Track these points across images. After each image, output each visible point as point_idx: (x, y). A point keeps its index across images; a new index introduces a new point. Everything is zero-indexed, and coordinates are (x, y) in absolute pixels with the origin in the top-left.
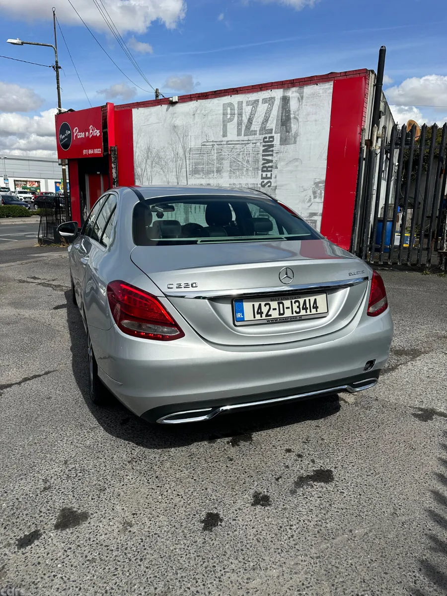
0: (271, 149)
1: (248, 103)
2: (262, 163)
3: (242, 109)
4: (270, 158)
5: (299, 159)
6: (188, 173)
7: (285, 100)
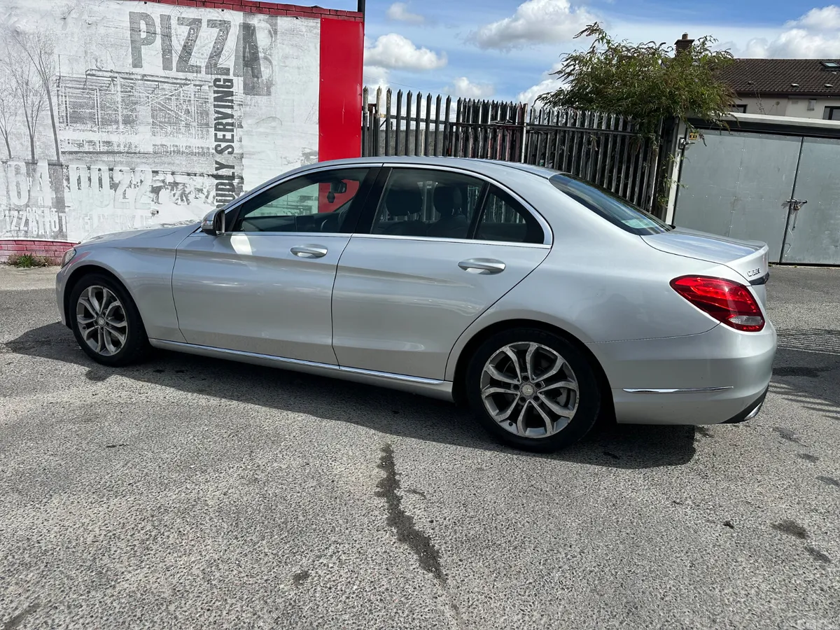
0: (230, 98)
1: (181, 21)
2: (214, 117)
3: (170, 28)
4: (229, 111)
5: (276, 118)
6: (56, 120)
7: (248, 31)
